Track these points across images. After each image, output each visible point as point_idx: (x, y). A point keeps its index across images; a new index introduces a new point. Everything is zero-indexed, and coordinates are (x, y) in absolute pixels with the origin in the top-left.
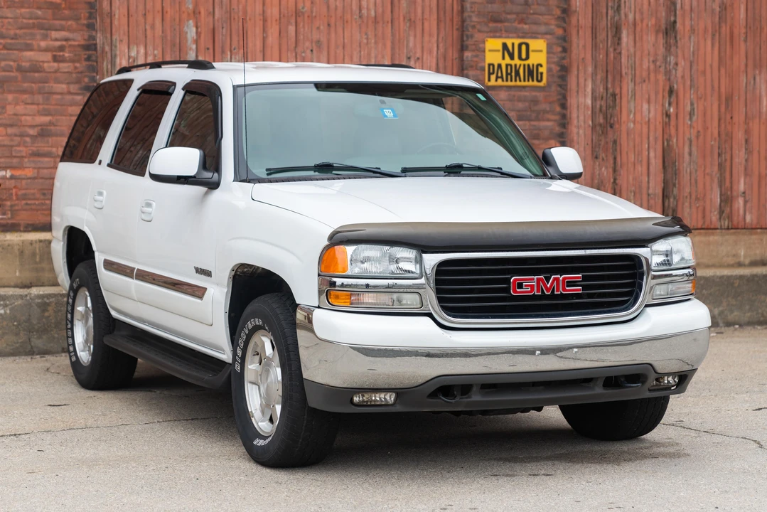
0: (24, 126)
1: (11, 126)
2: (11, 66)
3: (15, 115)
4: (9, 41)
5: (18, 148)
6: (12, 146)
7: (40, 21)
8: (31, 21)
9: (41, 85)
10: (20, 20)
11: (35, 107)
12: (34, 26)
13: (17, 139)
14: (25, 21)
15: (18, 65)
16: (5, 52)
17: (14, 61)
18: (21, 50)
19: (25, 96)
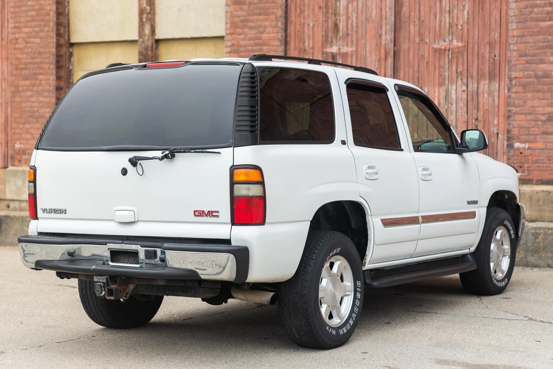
0: (538, 114)
1: (530, 114)
2: (531, 75)
3: (532, 107)
4: (530, 58)
5: (533, 129)
6: (529, 128)
7: (550, 43)
8: (545, 44)
9: (550, 86)
10: (537, 44)
11: (545, 101)
12: (546, 47)
13: (533, 123)
14: (541, 44)
15: (535, 73)
16: (527, 65)
17: (533, 71)
18: (537, 64)
19: (539, 94)
